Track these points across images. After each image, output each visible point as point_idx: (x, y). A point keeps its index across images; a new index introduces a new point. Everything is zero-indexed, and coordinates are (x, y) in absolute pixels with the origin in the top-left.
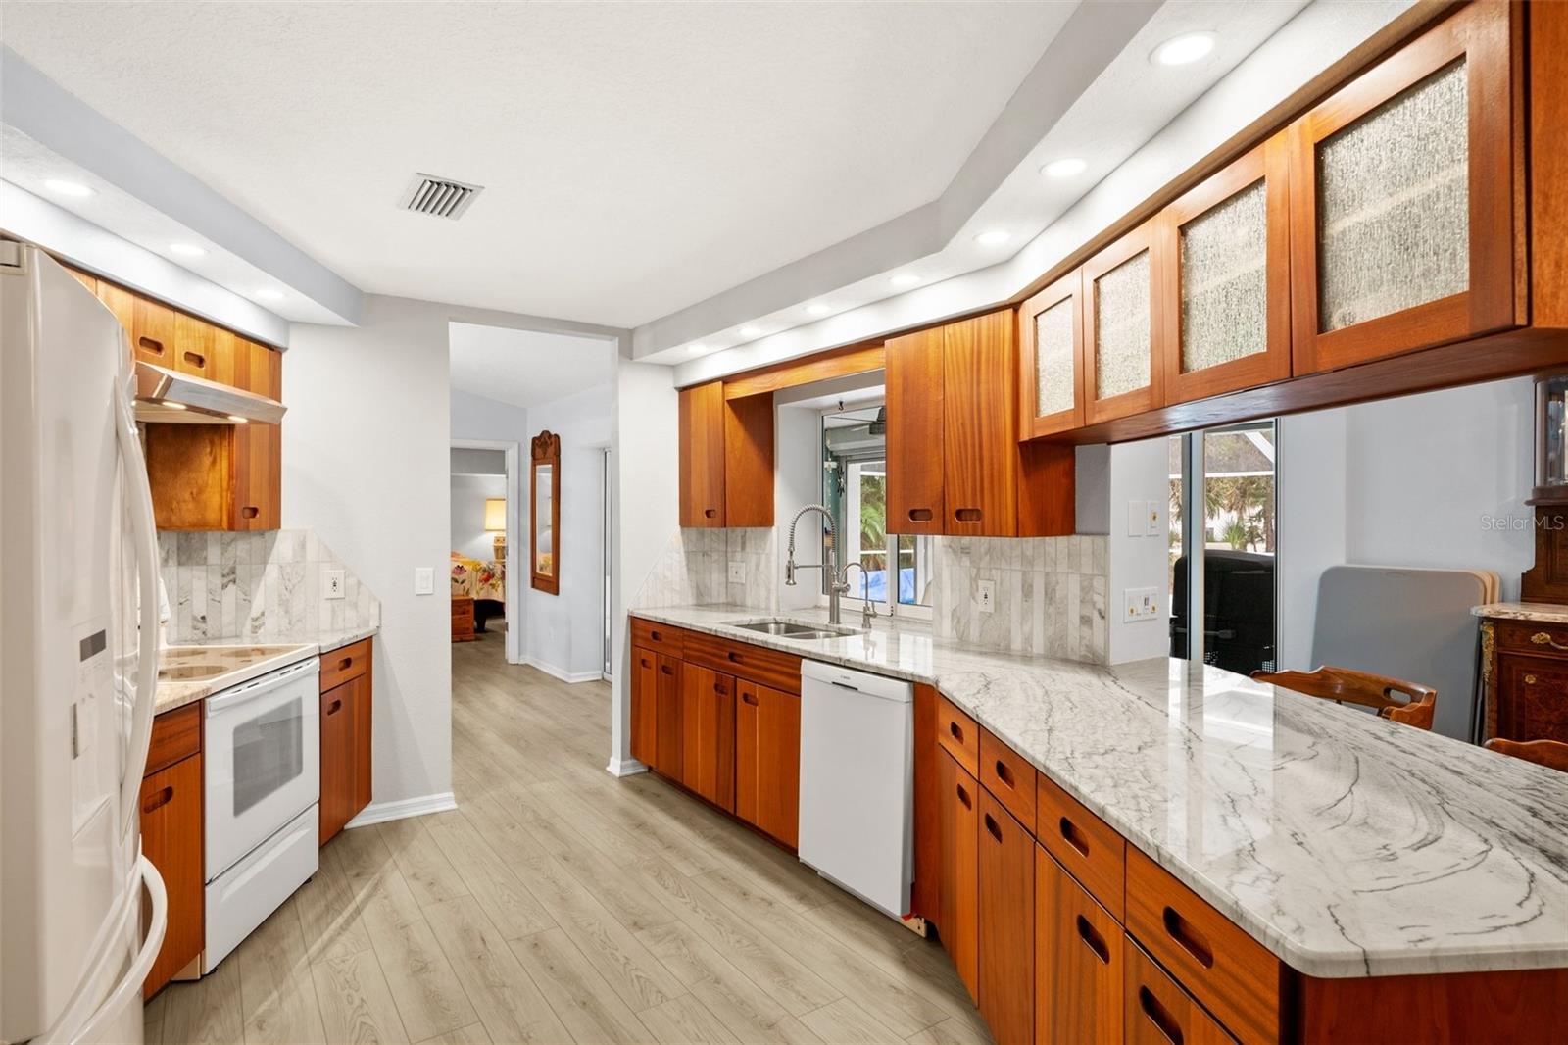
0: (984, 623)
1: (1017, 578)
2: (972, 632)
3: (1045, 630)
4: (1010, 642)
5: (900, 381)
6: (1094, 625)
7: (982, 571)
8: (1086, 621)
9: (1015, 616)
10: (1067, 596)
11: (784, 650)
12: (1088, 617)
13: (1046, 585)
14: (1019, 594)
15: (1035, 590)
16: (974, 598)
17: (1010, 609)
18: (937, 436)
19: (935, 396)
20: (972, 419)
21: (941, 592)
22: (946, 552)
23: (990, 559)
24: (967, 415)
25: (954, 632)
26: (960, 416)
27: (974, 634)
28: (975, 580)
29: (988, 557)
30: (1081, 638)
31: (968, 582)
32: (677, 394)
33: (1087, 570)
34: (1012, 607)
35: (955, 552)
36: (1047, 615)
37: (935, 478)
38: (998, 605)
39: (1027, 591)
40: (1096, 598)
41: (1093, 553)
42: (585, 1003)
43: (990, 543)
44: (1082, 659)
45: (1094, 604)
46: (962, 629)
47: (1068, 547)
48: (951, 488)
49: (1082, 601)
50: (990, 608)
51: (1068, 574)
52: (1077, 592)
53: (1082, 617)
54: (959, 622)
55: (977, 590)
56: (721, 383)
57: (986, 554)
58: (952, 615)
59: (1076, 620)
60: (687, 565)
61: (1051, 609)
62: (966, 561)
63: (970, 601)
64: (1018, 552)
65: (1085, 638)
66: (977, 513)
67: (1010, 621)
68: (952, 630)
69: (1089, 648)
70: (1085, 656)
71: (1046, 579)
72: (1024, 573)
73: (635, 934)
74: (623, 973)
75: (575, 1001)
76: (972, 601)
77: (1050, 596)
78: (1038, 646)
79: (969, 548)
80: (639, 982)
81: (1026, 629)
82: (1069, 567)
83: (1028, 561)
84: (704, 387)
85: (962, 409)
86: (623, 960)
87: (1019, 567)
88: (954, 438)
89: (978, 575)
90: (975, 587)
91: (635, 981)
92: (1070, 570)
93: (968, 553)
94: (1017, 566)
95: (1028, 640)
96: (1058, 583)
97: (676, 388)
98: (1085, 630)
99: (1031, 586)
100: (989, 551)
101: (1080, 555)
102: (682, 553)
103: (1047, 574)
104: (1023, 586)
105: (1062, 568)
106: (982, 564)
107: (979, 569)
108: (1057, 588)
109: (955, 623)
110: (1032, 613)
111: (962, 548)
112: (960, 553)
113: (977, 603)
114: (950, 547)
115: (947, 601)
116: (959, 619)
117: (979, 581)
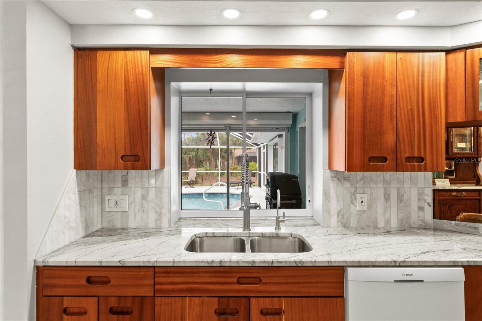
0: (360, 217)
1: (381, 191)
2: (351, 221)
3: (398, 215)
4: (377, 224)
5: (361, 78)
6: (425, 210)
7: (358, 190)
8: (421, 209)
9: (380, 210)
10: (410, 198)
11: (327, 265)
12: (422, 207)
13: (398, 194)
14: (382, 199)
15: (392, 196)
16: (353, 204)
17: (377, 207)
18: (391, 113)
19: (390, 90)
20: (418, 107)
21: (329, 202)
22: (333, 180)
23: (364, 182)
24: (414, 103)
25: (340, 223)
26: (409, 104)
27: (353, 222)
28: (353, 194)
30: (419, 217)
31: (348, 196)
32: (72, 52)
33: (421, 185)
34: (378, 206)
35: (339, 180)
36: (399, 209)
37: (390, 138)
38: (369, 206)
39: (387, 198)
40: (426, 197)
41: (424, 177)
43: (363, 175)
44: (419, 227)
45: (425, 201)
46: (345, 221)
47: (410, 175)
48: (402, 145)
49: (418, 200)
50: (365, 207)
51: (411, 187)
52: (416, 195)
53: (419, 207)
54: (342, 218)
55: (356, 199)
56: (148, 52)
57: (361, 180)
58: (338, 215)
59: (416, 208)
60: (80, 203)
61: (401, 205)
62: (347, 185)
63: (350, 205)
64: (382, 178)
65: (420, 217)
66: (422, 159)
67: (377, 213)
68: (338, 222)
69: (423, 221)
70: (421, 225)
71: (398, 191)
72: (385, 189)
76: (352, 206)
77: (400, 199)
78: (394, 224)
79: (349, 177)
81: (387, 216)
82: (411, 184)
83: (386, 182)
84: (108, 52)
85: (411, 100)
87: (383, 186)
88: (405, 115)
89: (355, 191)
90: (353, 197)
92: (412, 186)
93: (348, 180)
94: (381, 185)
95: (388, 222)
96: (405, 192)
97: (73, 47)
98: (421, 213)
99: (389, 195)
100: (362, 178)
101: (417, 178)
102: (77, 193)
103: (398, 189)
104: (384, 195)
105: (407, 185)
106: (359, 185)
107: (356, 188)
108: (404, 194)
109: (340, 218)
110: (390, 208)
111: (344, 178)
112: (343, 180)
113: (356, 206)
114: (336, 177)
115: (334, 207)
116: (343, 216)
117: (357, 194)
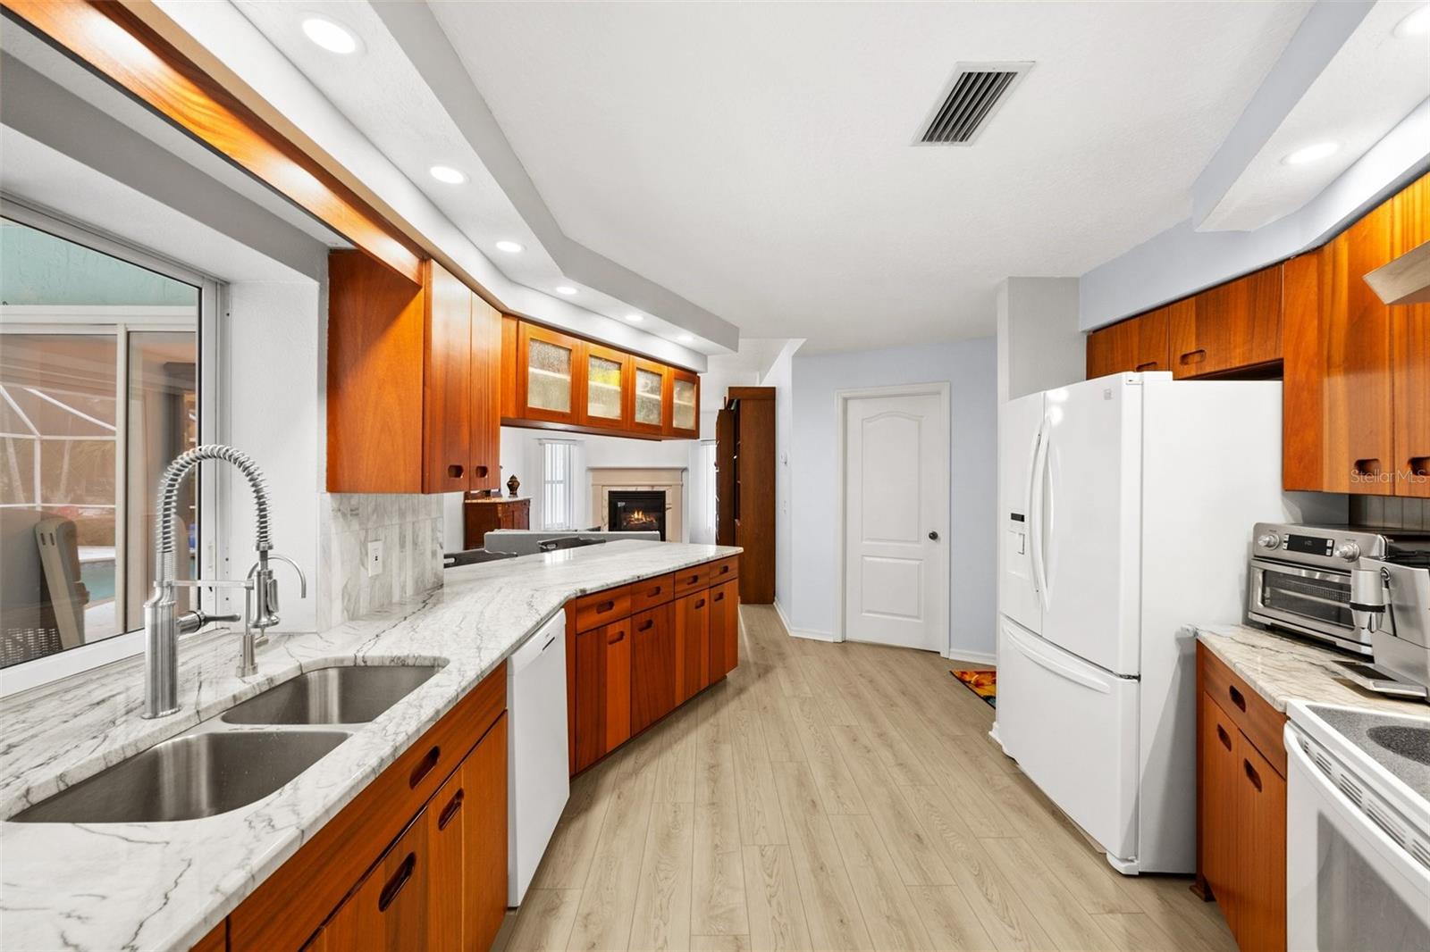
0: (372, 590)
1: (396, 532)
2: (361, 602)
3: (413, 573)
4: (392, 598)
6: (438, 556)
7: (370, 534)
8: (434, 555)
9: (395, 568)
10: (424, 539)
12: (435, 551)
13: (413, 534)
14: (398, 546)
15: (407, 540)
16: (363, 565)
17: (392, 565)
21: (330, 570)
22: (335, 517)
23: (378, 516)
27: (364, 607)
28: (363, 545)
29: (375, 515)
31: (357, 550)
33: (434, 515)
34: (393, 560)
35: (344, 515)
36: (414, 559)
38: (385, 564)
39: (402, 543)
40: (438, 534)
42: (822, 868)
43: (376, 499)
45: (438, 540)
46: (353, 605)
49: (432, 540)
50: (379, 568)
51: (424, 520)
52: (430, 533)
53: (432, 552)
54: (349, 600)
55: (367, 554)
57: (373, 512)
58: (343, 595)
59: (429, 555)
61: (416, 554)
62: (355, 526)
63: (359, 569)
64: (396, 507)
65: (434, 568)
67: (392, 576)
68: (343, 612)
69: (436, 575)
70: (434, 583)
71: (412, 528)
72: (400, 528)
73: (747, 932)
74: (781, 888)
75: (827, 873)
76: (362, 569)
77: (415, 543)
78: (409, 591)
79: (357, 509)
80: (772, 872)
81: (402, 577)
82: (424, 515)
83: (401, 514)
86: (774, 902)
87: (397, 522)
89: (366, 538)
90: (363, 551)
91: (774, 875)
93: (357, 515)
94: (395, 520)
95: (403, 589)
96: (420, 530)
98: (434, 561)
99: (405, 537)
100: (376, 509)
103: (413, 524)
104: (399, 539)
105: (421, 516)
106: (370, 525)
107: (367, 532)
108: (419, 533)
109: (346, 601)
110: (405, 560)
111: (352, 510)
112: (349, 516)
113: (367, 569)
114: (339, 510)
115: (338, 580)
116: (350, 596)
117: (369, 544)
